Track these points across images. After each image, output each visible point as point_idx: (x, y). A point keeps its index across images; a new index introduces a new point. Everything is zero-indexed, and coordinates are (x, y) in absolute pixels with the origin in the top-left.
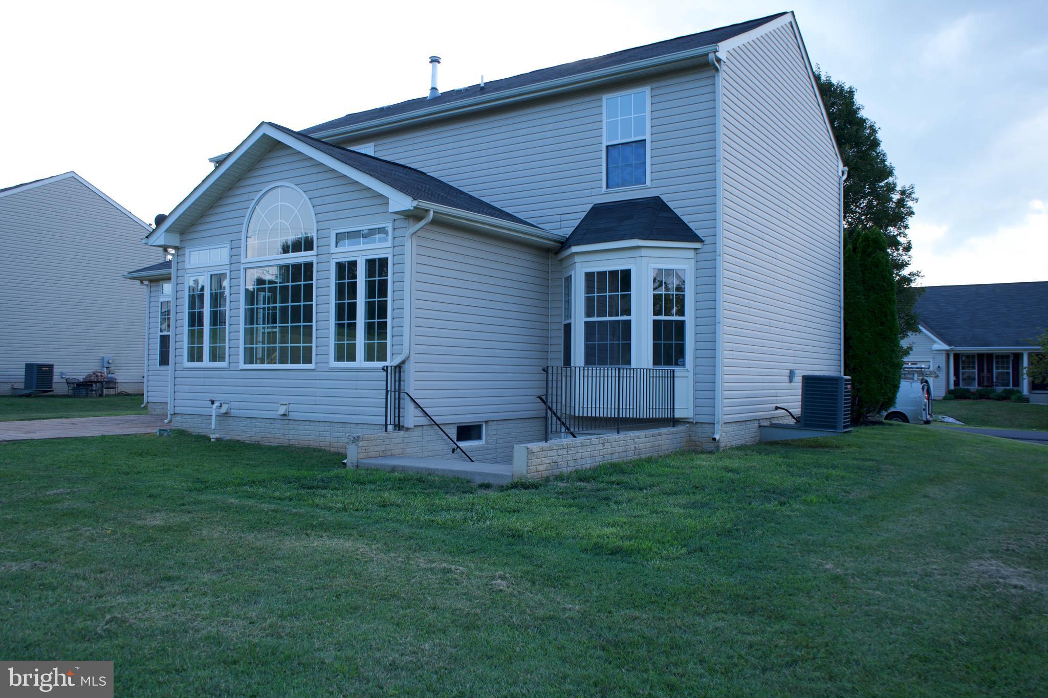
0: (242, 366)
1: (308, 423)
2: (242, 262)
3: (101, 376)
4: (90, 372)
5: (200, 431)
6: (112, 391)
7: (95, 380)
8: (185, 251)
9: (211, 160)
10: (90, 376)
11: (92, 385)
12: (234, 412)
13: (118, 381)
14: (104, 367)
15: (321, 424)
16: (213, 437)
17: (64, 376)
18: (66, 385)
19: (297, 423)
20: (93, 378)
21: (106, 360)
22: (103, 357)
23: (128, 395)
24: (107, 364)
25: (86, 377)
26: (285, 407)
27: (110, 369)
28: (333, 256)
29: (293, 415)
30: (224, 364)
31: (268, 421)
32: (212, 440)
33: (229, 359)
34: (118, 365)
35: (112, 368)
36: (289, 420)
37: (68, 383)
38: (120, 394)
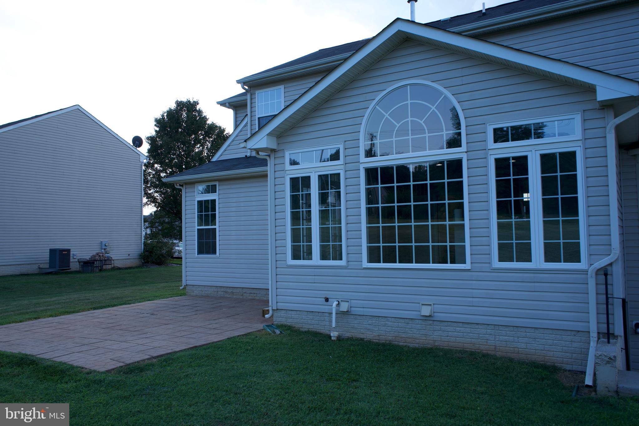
0: (365, 264)
1: (461, 325)
2: (361, 162)
3: (103, 256)
4: (94, 253)
5: (311, 327)
6: (109, 267)
7: (99, 259)
8: (284, 153)
9: (238, 82)
10: (94, 256)
11: (94, 262)
12: (355, 310)
13: (113, 258)
14: (102, 249)
15: (480, 327)
16: (334, 335)
17: (75, 257)
18: (78, 263)
19: (446, 324)
20: (97, 258)
21: (103, 244)
22: (102, 242)
23: (119, 269)
24: (104, 247)
25: (92, 258)
26: (429, 307)
27: (107, 250)
28: (491, 152)
29: (439, 316)
30: (342, 263)
31: (403, 321)
32: (333, 338)
33: (348, 258)
34: (112, 247)
35: (108, 249)
36: (434, 321)
37: (79, 262)
38: (114, 269)
